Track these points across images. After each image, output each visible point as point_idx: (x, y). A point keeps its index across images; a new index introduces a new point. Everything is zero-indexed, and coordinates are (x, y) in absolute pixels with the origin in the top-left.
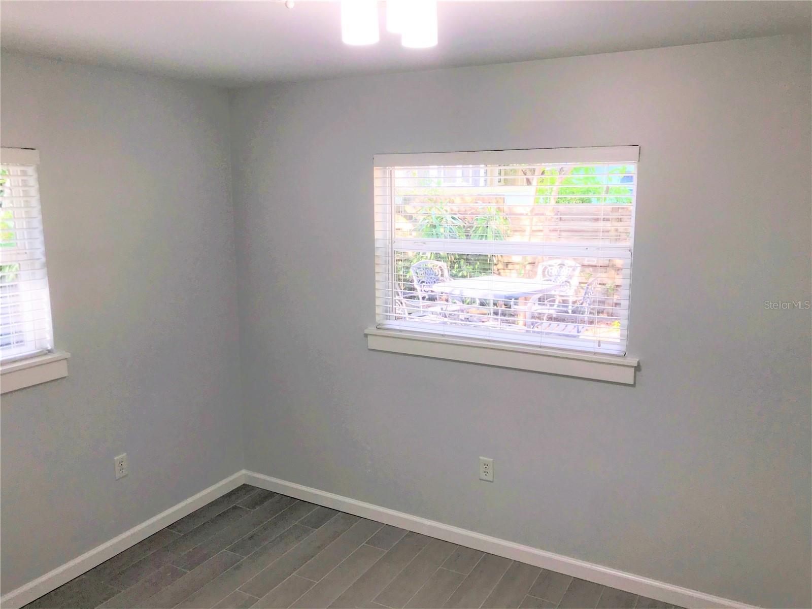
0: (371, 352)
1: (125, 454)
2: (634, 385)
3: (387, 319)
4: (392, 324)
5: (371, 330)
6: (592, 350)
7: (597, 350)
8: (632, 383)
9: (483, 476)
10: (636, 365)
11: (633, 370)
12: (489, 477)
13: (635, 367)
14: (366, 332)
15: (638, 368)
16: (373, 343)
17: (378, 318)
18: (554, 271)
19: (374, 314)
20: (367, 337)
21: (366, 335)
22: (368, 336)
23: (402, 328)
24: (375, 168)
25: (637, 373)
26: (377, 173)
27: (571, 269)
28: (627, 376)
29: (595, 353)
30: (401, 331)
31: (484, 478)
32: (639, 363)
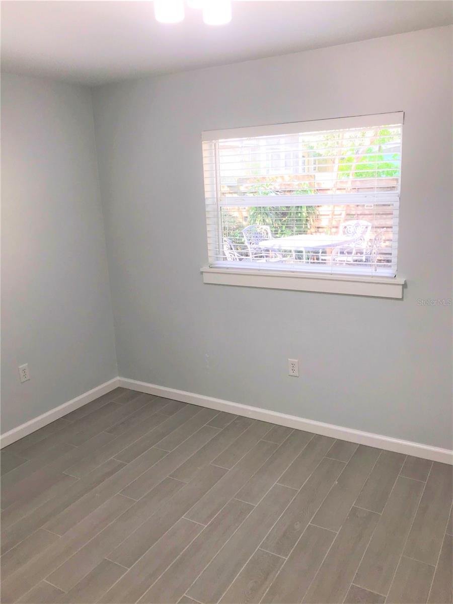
0: (206, 285)
1: (27, 364)
2: (402, 299)
3: (217, 260)
4: (222, 264)
5: (205, 268)
6: (371, 274)
7: (374, 274)
8: (401, 297)
9: (291, 373)
10: (403, 283)
11: (401, 287)
12: (296, 374)
13: (403, 285)
14: (202, 270)
15: (405, 286)
16: (208, 279)
17: (211, 260)
18: (352, 230)
19: (207, 257)
20: (202, 274)
21: (202, 273)
22: (204, 274)
23: (228, 266)
24: (203, 142)
25: (405, 290)
26: (205, 146)
27: (364, 227)
28: (397, 292)
29: (372, 277)
30: (228, 268)
31: (292, 374)
32: (405, 281)
